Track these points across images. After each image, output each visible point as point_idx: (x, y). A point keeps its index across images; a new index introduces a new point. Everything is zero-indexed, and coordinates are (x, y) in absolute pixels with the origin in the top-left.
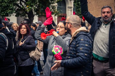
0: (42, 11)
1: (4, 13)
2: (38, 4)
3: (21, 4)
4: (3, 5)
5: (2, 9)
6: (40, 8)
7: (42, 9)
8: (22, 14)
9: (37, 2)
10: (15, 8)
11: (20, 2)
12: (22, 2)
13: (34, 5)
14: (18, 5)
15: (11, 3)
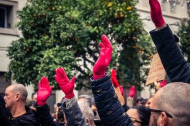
0: (125, 78)
1: (54, 83)
2: (118, 66)
3: (85, 66)
4: (51, 68)
5: (49, 76)
6: (122, 72)
7: (126, 76)
8: (87, 85)
9: (116, 62)
10: (75, 74)
11: (85, 63)
12: (87, 63)
13: (111, 67)
14: (79, 69)
15: (66, 64)
